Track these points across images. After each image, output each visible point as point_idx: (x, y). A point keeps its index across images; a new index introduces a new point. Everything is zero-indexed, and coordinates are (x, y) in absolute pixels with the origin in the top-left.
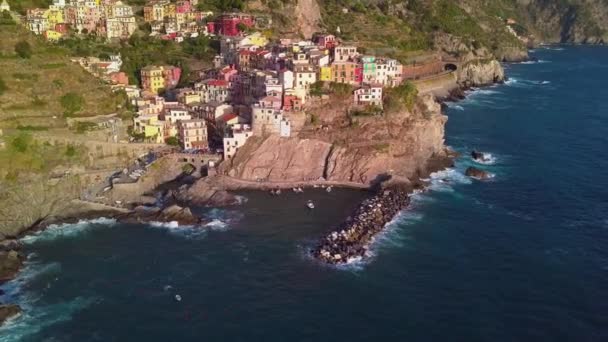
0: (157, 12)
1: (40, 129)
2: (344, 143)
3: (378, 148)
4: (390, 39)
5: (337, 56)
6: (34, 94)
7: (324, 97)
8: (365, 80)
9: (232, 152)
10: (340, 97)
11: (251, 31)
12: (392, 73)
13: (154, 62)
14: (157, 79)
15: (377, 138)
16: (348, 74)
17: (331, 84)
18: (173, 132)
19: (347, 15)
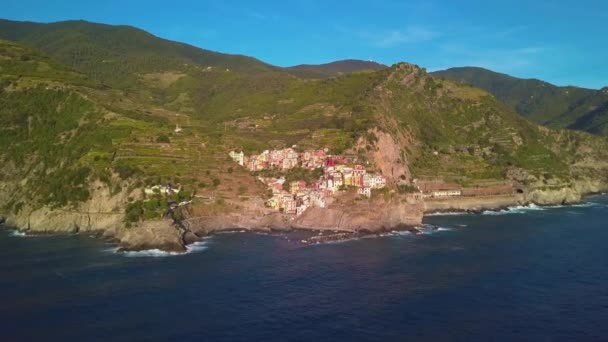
0: (307, 156)
1: (228, 198)
4: (463, 172)
6: (229, 186)
7: (344, 191)
8: (364, 185)
10: (351, 192)
12: (379, 182)
13: (297, 179)
15: (364, 210)
16: (357, 181)
17: (348, 186)
18: (283, 206)
19: (435, 156)
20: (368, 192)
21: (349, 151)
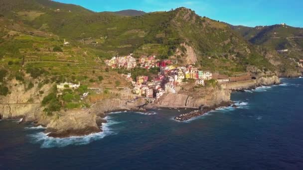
0: (143, 60)
1: (110, 89)
2: (191, 96)
3: (202, 97)
5: (191, 71)
6: (109, 81)
7: (186, 82)
8: (199, 78)
9: (159, 97)
10: (191, 82)
11: (170, 65)
12: (208, 76)
13: (141, 75)
14: (141, 79)
15: (202, 94)
16: (194, 76)
17: (189, 79)
18: (144, 93)
19: (210, 59)
20: (202, 82)
21: (172, 57)
